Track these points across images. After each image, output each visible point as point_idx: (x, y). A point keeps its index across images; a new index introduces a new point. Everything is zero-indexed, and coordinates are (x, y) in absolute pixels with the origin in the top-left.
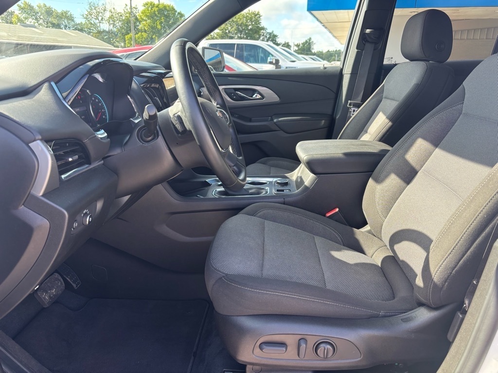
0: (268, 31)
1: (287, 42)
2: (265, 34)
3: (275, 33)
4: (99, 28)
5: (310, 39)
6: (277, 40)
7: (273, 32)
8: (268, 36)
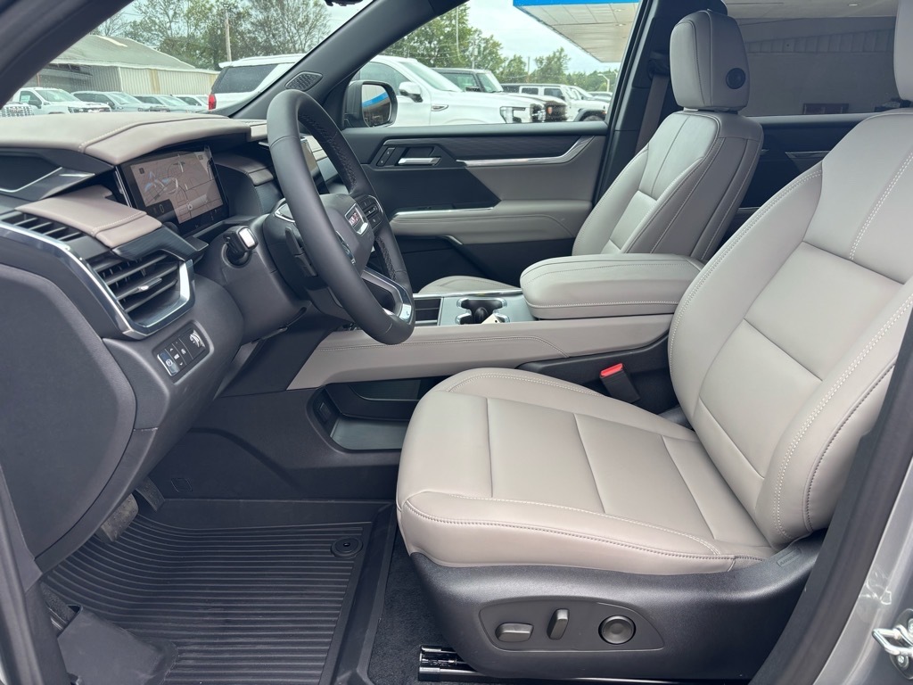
0: (483, 36)
1: (518, 55)
2: (477, 42)
3: (496, 39)
4: (169, 32)
5: (562, 50)
6: (499, 52)
7: (492, 37)
8: (483, 45)
